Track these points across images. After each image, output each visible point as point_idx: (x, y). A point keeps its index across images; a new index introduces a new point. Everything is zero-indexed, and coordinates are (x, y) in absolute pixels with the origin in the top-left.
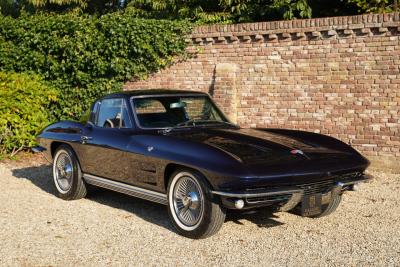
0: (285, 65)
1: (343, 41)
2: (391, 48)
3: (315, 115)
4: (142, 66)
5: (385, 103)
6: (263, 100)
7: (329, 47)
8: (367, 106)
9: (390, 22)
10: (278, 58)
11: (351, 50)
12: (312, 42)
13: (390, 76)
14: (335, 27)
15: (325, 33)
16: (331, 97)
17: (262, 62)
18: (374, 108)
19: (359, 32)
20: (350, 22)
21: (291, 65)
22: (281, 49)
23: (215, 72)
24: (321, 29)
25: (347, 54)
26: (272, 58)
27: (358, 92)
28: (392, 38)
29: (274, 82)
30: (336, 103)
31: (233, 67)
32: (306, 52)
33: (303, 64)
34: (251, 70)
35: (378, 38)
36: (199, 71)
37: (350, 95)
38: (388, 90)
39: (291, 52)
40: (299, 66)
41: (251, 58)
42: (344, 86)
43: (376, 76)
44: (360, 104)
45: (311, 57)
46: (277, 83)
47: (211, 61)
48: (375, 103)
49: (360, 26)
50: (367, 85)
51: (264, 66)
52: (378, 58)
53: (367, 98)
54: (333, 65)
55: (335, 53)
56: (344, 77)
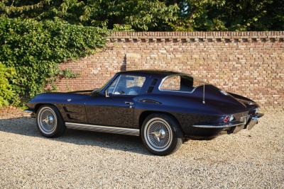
0: (169, 56)
1: (201, 44)
2: (225, 49)
4: (75, 54)
5: (222, 76)
7: (194, 47)
8: (213, 77)
9: (226, 37)
10: (165, 51)
11: (205, 49)
12: (184, 44)
13: (225, 63)
14: (198, 37)
15: (193, 40)
17: (155, 53)
18: (217, 78)
19: (210, 40)
20: (207, 35)
21: (172, 56)
22: (167, 47)
23: (125, 58)
24: (191, 37)
25: (203, 51)
26: (161, 51)
27: (209, 70)
28: (226, 44)
31: (137, 56)
32: (181, 49)
33: (179, 55)
34: (148, 58)
35: (219, 43)
36: (114, 58)
37: (205, 72)
38: (224, 70)
39: (173, 49)
40: (177, 56)
41: (148, 51)
42: (201, 67)
43: (218, 63)
44: (209, 76)
45: (184, 52)
48: (217, 76)
49: (212, 37)
50: (213, 67)
51: (156, 56)
52: (219, 53)
53: (213, 73)
54: (195, 56)
55: (197, 50)
56: (201, 63)
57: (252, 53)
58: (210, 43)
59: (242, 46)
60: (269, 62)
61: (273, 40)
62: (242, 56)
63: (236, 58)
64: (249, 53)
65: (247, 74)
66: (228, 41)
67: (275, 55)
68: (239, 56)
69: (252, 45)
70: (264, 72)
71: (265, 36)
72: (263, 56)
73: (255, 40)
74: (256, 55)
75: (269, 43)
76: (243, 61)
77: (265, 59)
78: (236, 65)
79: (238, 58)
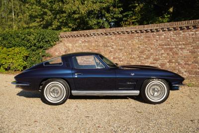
1: (95, 37)
10: (81, 42)
25: (96, 41)
31: (70, 45)
36: (63, 46)
45: (88, 42)
54: (93, 44)
65: (117, 55)
67: (130, 42)
70: (125, 54)
74: (121, 43)
76: (115, 47)
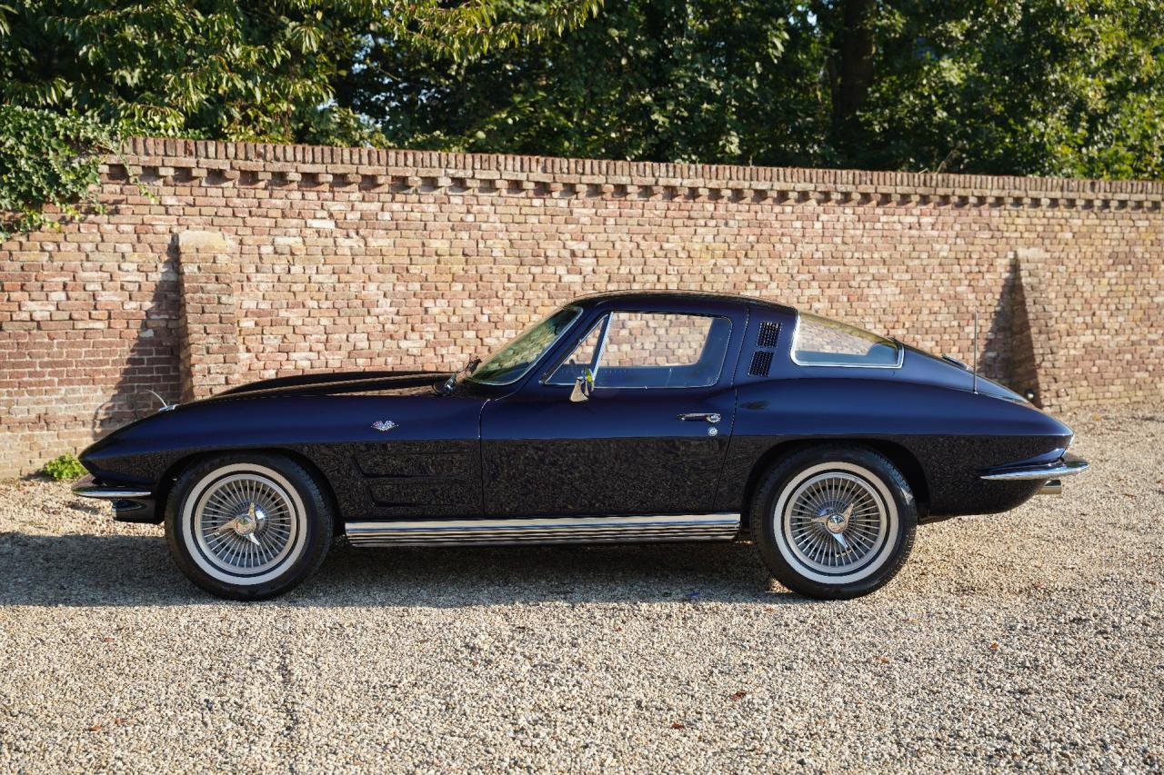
0: (344, 241)
2: (534, 220)
3: (404, 344)
6: (295, 317)
7: (433, 208)
11: (470, 218)
12: (399, 197)
13: (534, 270)
14: (451, 172)
15: (431, 183)
16: (436, 308)
17: (293, 231)
19: (490, 186)
20: (478, 166)
21: (355, 242)
22: (335, 207)
23: (174, 250)
24: (424, 172)
26: (316, 224)
27: (482, 296)
28: (537, 202)
29: (320, 278)
30: (443, 319)
32: (387, 216)
33: (380, 241)
34: (267, 250)
37: (469, 303)
38: (530, 294)
39: (358, 215)
40: (373, 243)
41: (268, 222)
42: (458, 287)
43: (511, 269)
44: (485, 319)
46: (327, 279)
47: (162, 224)
48: (509, 318)
49: (493, 175)
50: (497, 284)
51: (295, 242)
52: (515, 235)
53: (496, 308)
55: (443, 222)
56: (458, 269)
57: (613, 237)
58: (485, 197)
59: (584, 210)
60: (661, 268)
61: (671, 192)
62: (584, 246)
63: (566, 253)
64: (603, 237)
66: (543, 189)
68: (573, 245)
69: (613, 207)
71: (649, 180)
72: (643, 245)
73: (621, 190)
75: (658, 201)
77: (649, 256)
78: (567, 278)
79: (573, 254)
